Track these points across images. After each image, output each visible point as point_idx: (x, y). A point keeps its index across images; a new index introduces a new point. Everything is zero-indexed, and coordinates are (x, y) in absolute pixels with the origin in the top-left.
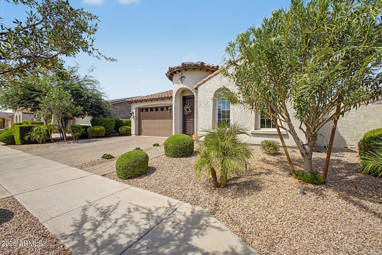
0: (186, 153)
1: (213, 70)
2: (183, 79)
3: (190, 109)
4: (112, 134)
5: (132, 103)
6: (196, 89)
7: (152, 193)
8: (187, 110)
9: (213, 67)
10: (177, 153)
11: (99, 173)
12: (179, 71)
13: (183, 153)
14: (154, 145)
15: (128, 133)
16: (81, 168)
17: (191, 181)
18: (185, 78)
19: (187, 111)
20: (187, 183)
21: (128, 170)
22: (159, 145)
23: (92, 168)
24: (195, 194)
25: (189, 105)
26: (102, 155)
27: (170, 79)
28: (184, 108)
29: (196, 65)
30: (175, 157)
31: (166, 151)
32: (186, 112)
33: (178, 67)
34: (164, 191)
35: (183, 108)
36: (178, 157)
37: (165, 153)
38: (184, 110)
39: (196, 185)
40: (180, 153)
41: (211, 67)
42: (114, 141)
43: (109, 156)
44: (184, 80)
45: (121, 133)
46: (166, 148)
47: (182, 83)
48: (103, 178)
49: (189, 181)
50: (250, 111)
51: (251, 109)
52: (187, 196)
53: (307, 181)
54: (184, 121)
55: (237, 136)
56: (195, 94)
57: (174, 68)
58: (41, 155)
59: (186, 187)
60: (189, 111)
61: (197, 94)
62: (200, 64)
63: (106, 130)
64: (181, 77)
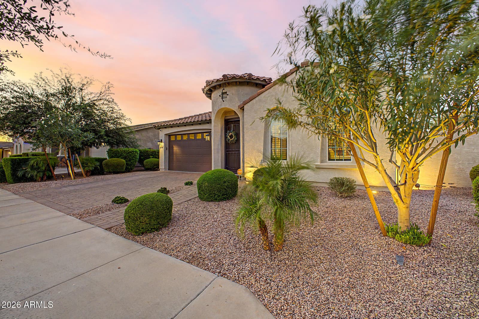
0: (227, 195)
1: (264, 83)
2: (225, 95)
3: (235, 135)
4: (135, 169)
5: (160, 128)
6: (242, 109)
7: (173, 259)
8: (230, 137)
9: (265, 80)
10: (215, 196)
11: (103, 224)
12: (220, 86)
13: (222, 195)
14: (187, 184)
15: (155, 167)
16: (80, 217)
17: (230, 238)
18: (228, 95)
19: (231, 139)
20: (225, 243)
21: (141, 222)
22: (192, 184)
23: (95, 216)
24: (236, 262)
25: (233, 131)
26: (114, 197)
27: (208, 97)
28: (227, 135)
29: (241, 77)
30: (212, 201)
31: (199, 193)
32: (229, 140)
33: (218, 80)
34: (190, 256)
35: (225, 135)
36: (216, 200)
37: (199, 195)
38: (226, 138)
39: (238, 246)
40: (219, 196)
41: (262, 79)
42: (137, 178)
43: (122, 200)
44: (226, 98)
45: (147, 167)
46: (200, 187)
47: (224, 101)
48: (107, 232)
49: (228, 239)
50: (317, 136)
51: (318, 134)
52: (223, 265)
53: (404, 241)
54: (227, 151)
55: (299, 172)
56: (240, 115)
57: (213, 81)
58: (34, 198)
59: (223, 250)
60: (232, 139)
61: (243, 116)
62: (247, 76)
63: (127, 164)
64: (223, 93)
